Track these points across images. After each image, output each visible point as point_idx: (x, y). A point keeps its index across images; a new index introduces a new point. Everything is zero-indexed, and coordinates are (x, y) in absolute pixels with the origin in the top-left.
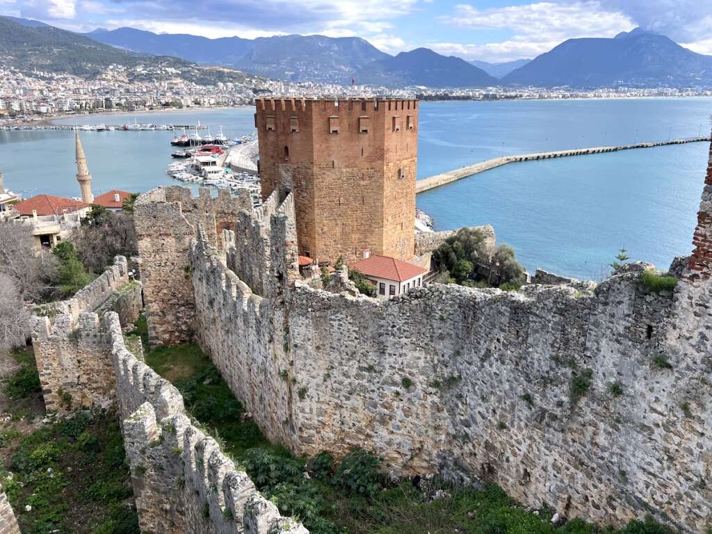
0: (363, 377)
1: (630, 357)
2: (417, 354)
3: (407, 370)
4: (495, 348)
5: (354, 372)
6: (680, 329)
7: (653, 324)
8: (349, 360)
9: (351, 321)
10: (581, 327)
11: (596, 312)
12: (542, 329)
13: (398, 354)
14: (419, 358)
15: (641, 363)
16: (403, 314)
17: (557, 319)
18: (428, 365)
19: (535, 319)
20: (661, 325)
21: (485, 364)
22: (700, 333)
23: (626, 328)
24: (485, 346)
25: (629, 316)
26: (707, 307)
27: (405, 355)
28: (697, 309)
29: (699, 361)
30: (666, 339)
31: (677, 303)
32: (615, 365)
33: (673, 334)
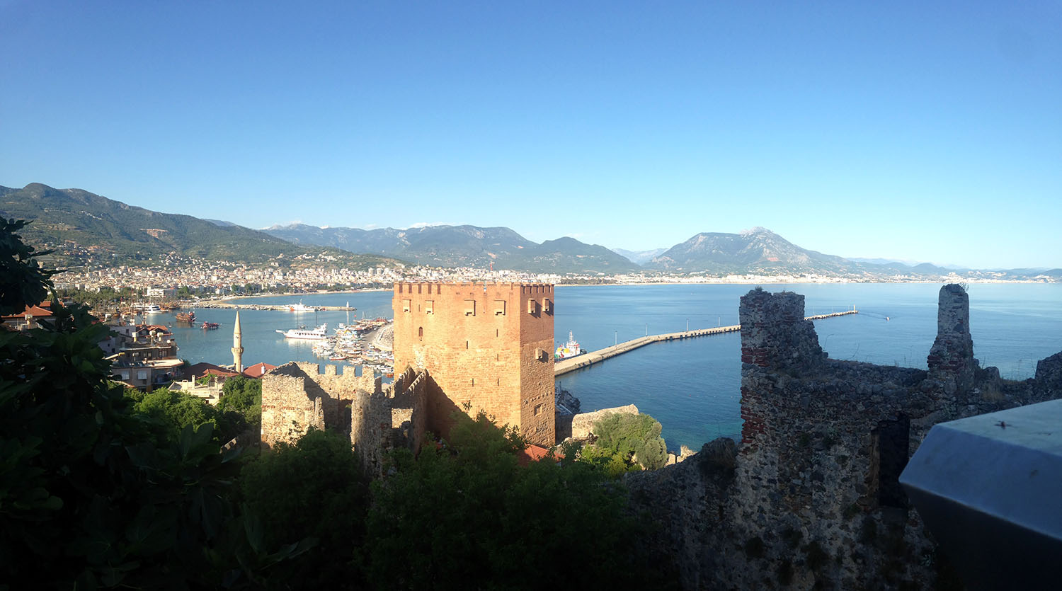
6: (744, 505)
7: (723, 504)
11: (676, 498)
20: (729, 503)
22: (759, 507)
23: (703, 512)
25: (703, 498)
26: (760, 479)
28: (753, 482)
30: (735, 518)
31: (738, 479)
32: (697, 556)
33: (739, 512)
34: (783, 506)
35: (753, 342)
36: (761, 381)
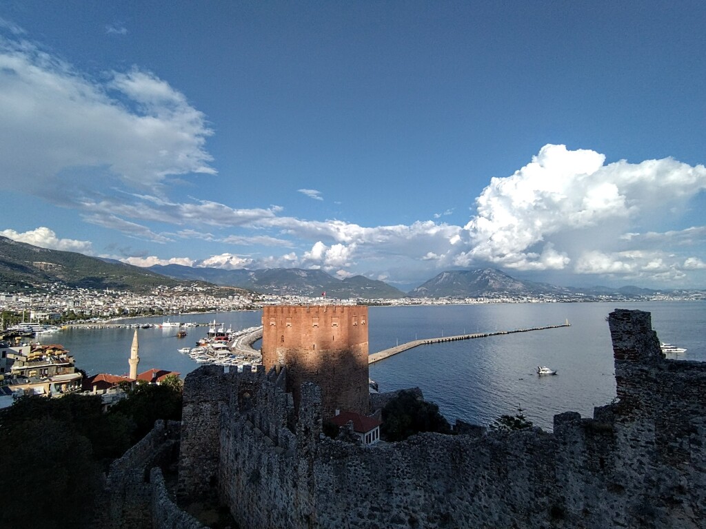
0: (375, 516)
1: (592, 483)
2: (418, 493)
3: (410, 508)
4: (482, 484)
5: (367, 512)
6: (623, 459)
7: (604, 457)
8: (362, 501)
9: (364, 466)
10: (549, 464)
11: (559, 451)
12: (518, 466)
13: (402, 494)
14: (420, 496)
15: (601, 487)
16: (405, 458)
17: (528, 457)
18: (427, 502)
19: (511, 458)
20: (609, 457)
21: (475, 498)
22: (638, 460)
23: (584, 461)
24: (473, 483)
25: (584, 452)
26: (638, 441)
27: (409, 494)
28: (632, 443)
29: (642, 481)
30: (615, 467)
31: (617, 440)
32: (581, 491)
33: (619, 463)
34: (661, 461)
35: (625, 344)
36: (635, 372)
